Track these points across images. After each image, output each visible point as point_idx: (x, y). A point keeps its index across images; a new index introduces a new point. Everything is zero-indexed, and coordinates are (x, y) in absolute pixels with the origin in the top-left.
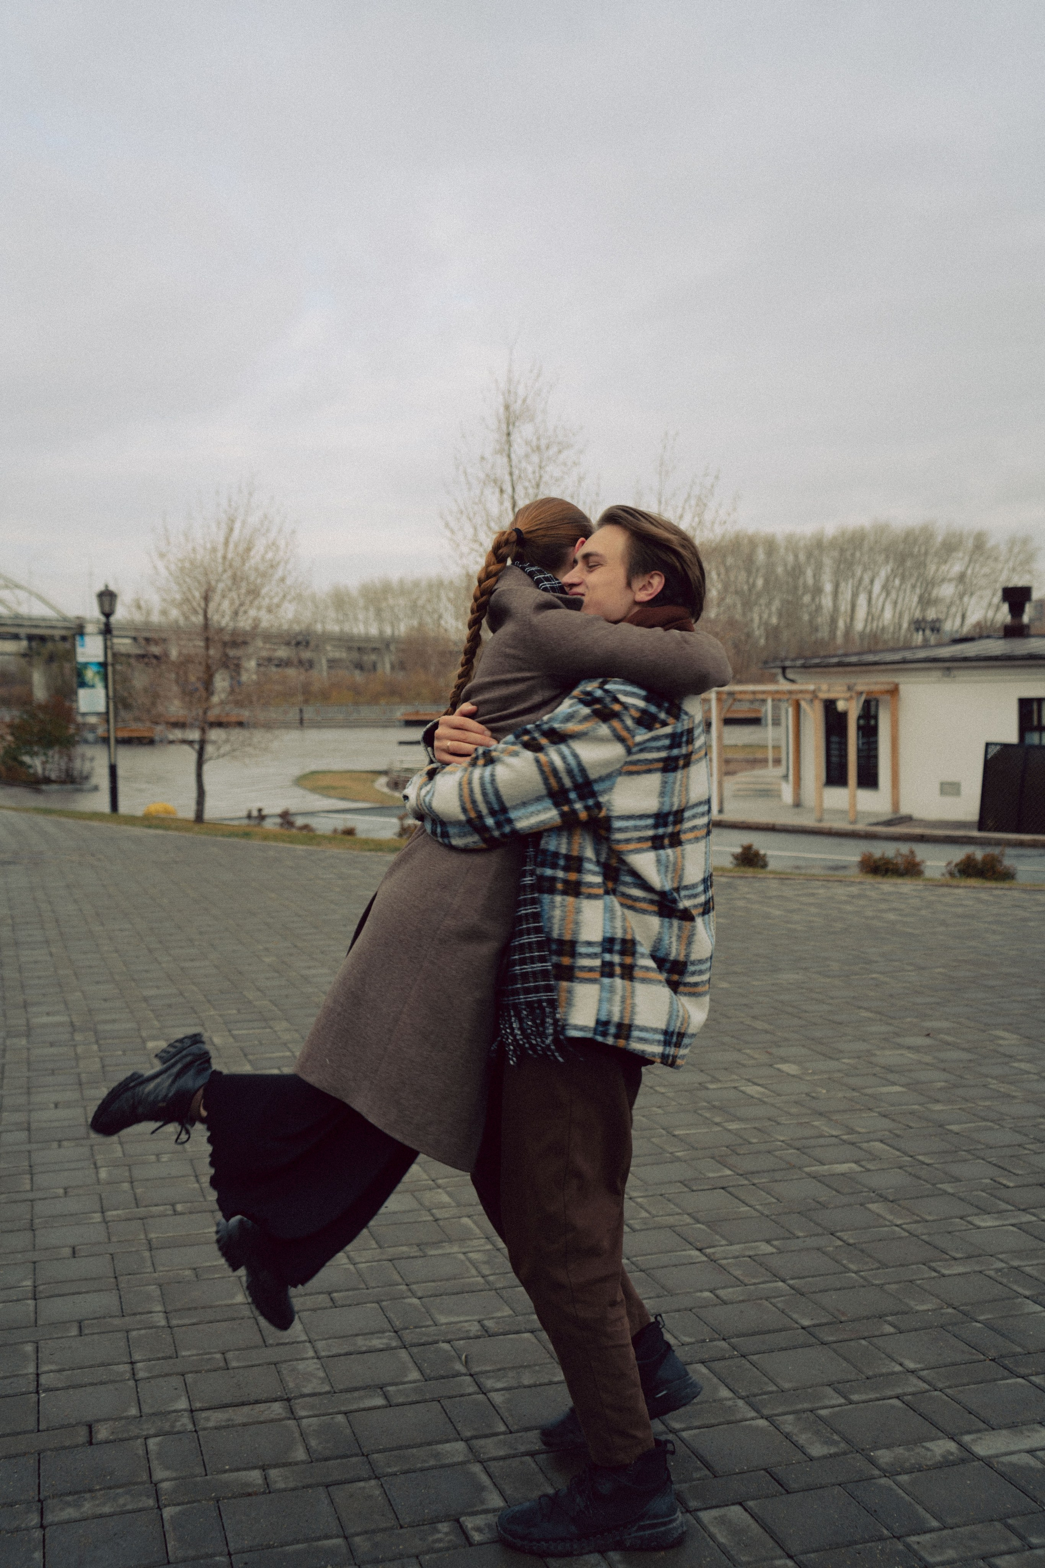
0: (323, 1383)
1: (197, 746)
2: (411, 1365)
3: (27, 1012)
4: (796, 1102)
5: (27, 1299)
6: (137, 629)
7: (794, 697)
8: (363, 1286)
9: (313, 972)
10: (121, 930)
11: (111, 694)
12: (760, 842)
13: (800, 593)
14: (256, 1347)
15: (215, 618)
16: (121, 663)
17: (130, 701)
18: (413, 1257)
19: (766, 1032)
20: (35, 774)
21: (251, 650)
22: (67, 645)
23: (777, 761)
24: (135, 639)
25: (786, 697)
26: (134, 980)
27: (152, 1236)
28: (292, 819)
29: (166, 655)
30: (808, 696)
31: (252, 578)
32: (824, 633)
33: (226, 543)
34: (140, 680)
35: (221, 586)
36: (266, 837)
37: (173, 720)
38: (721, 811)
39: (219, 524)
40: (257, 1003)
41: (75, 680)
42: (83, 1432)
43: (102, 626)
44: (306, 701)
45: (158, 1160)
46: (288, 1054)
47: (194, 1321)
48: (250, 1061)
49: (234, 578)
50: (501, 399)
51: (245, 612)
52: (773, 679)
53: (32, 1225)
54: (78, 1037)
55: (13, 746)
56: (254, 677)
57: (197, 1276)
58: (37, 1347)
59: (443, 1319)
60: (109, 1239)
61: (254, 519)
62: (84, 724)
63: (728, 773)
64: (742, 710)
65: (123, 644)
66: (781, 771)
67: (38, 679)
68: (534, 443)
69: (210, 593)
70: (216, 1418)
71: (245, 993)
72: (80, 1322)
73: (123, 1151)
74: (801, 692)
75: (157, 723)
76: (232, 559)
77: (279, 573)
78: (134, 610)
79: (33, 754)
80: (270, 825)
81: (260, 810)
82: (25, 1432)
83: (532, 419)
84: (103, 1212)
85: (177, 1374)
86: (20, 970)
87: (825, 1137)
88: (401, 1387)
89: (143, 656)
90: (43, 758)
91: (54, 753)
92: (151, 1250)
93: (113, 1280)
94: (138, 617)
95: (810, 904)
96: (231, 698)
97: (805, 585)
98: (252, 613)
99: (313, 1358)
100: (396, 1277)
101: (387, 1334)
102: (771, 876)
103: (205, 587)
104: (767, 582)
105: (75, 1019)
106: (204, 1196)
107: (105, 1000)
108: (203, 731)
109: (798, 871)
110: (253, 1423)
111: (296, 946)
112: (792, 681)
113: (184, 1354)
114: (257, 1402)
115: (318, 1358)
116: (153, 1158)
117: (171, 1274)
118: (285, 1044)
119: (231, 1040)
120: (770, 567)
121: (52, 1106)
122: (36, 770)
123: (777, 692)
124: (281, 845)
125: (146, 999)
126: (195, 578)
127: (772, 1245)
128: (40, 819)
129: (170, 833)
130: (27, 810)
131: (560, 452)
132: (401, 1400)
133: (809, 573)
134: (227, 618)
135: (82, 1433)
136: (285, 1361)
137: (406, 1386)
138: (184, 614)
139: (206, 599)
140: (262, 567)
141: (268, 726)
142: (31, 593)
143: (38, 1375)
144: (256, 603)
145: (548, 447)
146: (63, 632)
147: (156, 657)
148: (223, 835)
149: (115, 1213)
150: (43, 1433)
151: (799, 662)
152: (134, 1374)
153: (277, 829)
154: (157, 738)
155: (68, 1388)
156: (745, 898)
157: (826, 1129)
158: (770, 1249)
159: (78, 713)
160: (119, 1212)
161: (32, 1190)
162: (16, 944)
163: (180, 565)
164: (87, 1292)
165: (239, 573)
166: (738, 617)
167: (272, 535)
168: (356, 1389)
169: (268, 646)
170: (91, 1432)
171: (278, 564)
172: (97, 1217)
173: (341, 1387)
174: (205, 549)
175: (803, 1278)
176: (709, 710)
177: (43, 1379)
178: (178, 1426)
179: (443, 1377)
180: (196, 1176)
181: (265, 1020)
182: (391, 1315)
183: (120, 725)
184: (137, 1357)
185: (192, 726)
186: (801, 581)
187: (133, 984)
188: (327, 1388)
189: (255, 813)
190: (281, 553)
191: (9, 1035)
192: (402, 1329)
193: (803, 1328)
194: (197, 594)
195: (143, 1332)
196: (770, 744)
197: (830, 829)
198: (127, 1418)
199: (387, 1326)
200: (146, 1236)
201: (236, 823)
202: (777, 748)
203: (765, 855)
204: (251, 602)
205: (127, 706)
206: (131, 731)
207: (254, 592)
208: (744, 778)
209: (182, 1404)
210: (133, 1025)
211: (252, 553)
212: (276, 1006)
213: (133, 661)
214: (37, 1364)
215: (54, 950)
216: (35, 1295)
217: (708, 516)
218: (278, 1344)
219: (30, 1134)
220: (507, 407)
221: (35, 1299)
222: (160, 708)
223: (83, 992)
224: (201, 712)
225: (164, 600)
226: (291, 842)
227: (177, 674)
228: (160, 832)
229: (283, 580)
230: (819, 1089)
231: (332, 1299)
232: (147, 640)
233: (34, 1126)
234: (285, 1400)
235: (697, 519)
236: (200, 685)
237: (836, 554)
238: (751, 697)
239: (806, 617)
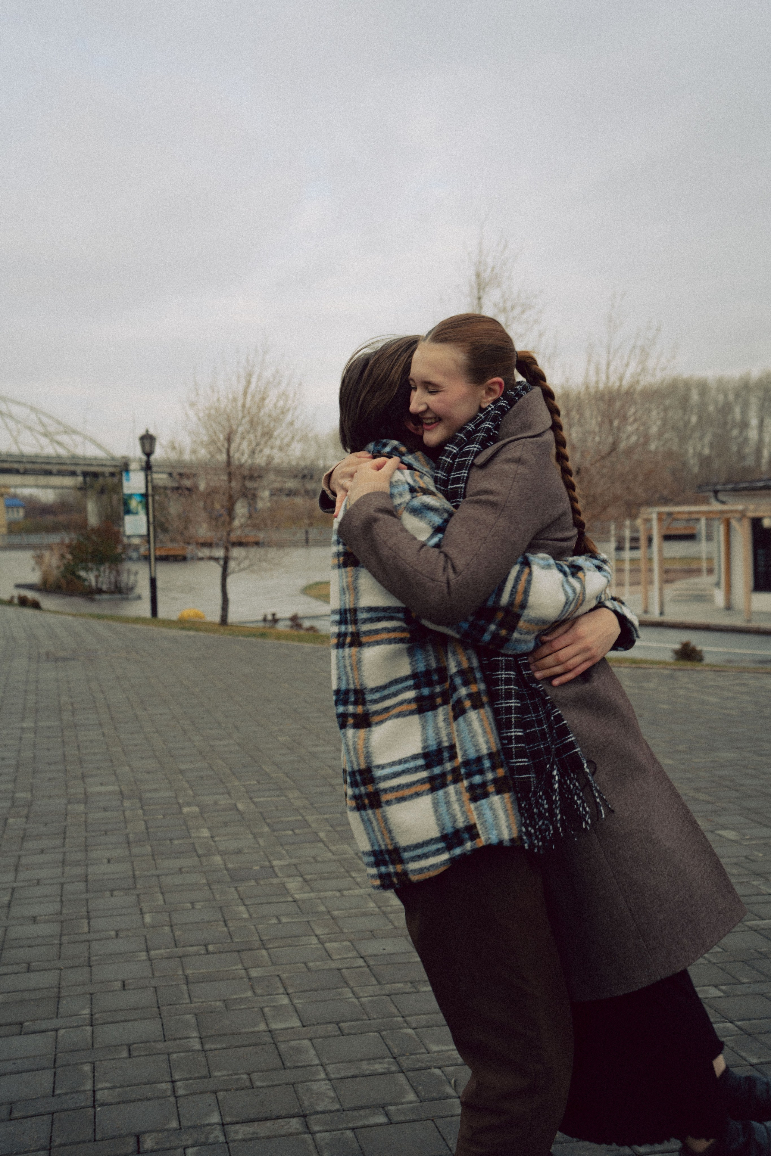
0: (333, 1102)
1: (222, 562)
2: (407, 1087)
3: (84, 783)
4: (735, 864)
5: (86, 1025)
6: (173, 467)
7: (726, 516)
8: (366, 1017)
9: (320, 749)
10: (161, 715)
11: (151, 519)
12: (697, 639)
13: (729, 427)
14: (276, 1069)
15: (236, 456)
16: (160, 495)
17: (167, 525)
18: (407, 993)
19: (708, 802)
20: (90, 586)
21: (265, 482)
22: (116, 480)
23: (710, 571)
24: (170, 474)
25: (718, 516)
26: (172, 756)
27: (189, 972)
28: (301, 621)
29: (197, 488)
30: (738, 515)
31: (266, 423)
32: (750, 462)
33: (245, 394)
34: (174, 508)
35: (241, 429)
36: (279, 636)
37: (202, 540)
38: (662, 613)
39: (238, 377)
40: (273, 775)
41: (122, 508)
42: (132, 1141)
43: (144, 464)
44: (311, 524)
45: (193, 907)
46: (300, 818)
47: (224, 1045)
48: (268, 825)
49: (251, 422)
50: (473, 269)
51: (261, 451)
52: (705, 501)
53: (89, 961)
54: (127, 804)
55: (72, 563)
56: (268, 504)
57: (226, 1008)
58: (94, 1067)
59: (434, 1048)
60: (153, 974)
61: (268, 374)
62: (130, 545)
63: (668, 581)
64: (679, 528)
65: (160, 478)
66: (713, 579)
67: (92, 509)
68: (501, 305)
69: (232, 437)
70: (242, 1131)
71: (264, 767)
72: (129, 1046)
73: (164, 900)
74: (731, 511)
75: (189, 543)
76: (250, 408)
77: (289, 418)
78: (169, 450)
79: (87, 570)
80: (282, 627)
81: (274, 615)
82: (84, 1142)
83: (499, 285)
84: (148, 952)
85: (211, 1092)
86: (78, 748)
87: (763, 895)
88: (400, 1107)
89: (177, 489)
90: (95, 573)
91: (105, 568)
92: (187, 984)
93: (157, 1009)
94: (173, 456)
95: (742, 693)
96: (249, 522)
97: (734, 420)
98: (267, 451)
99: (324, 1080)
100: (394, 1010)
101: (387, 1060)
102: (707, 668)
103: (227, 430)
104: (700, 419)
105: (123, 788)
106: (232, 939)
107: (149, 773)
108: (227, 549)
109: (730, 665)
110: (275, 1137)
111: (305, 728)
112: (723, 503)
113: (216, 1074)
114: (278, 1118)
115: (329, 1080)
116: (189, 905)
117: (204, 1004)
118: (297, 810)
119: (252, 806)
120: (703, 406)
121: (105, 861)
122: (90, 583)
123: (710, 512)
124: (292, 643)
125: (182, 772)
126: (219, 423)
127: (719, 990)
128: (95, 624)
129: (201, 634)
130: (82, 616)
131: (523, 312)
132: (401, 1118)
133: (737, 410)
134: (246, 456)
135: (131, 1143)
136: (302, 1082)
137: (404, 1106)
138: (210, 453)
139: (229, 440)
140: (274, 414)
141: (281, 545)
142: (85, 437)
143: (94, 1091)
144: (269, 443)
145: (513, 308)
146: (112, 469)
147: (188, 489)
148: (244, 636)
149: (157, 952)
150: (98, 1143)
151: (730, 486)
152: (174, 1091)
153: (288, 629)
154: (189, 556)
155: (119, 1103)
156: (685, 687)
157: (763, 888)
158: (719, 993)
159: (124, 535)
160: (161, 951)
161: (89, 932)
162: (75, 726)
163: (207, 412)
164: (135, 1020)
165: (255, 420)
166: (675, 448)
167: (283, 385)
168: (362, 1108)
169: (279, 479)
170: (138, 1142)
171: (288, 410)
172: (143, 956)
173: (349, 1106)
174: (228, 399)
175: (749, 1020)
176: (651, 528)
177: (99, 1095)
178: (212, 1138)
179: (435, 1099)
180: (225, 921)
181: (281, 789)
182: (390, 1043)
183: (158, 545)
184: (177, 1077)
185: (217, 545)
186: (730, 417)
187: (171, 759)
188: (337, 1106)
189: (270, 617)
190: (290, 402)
191: (70, 802)
192: (400, 1056)
193: (751, 1065)
194: (222, 437)
195: (182, 1054)
196: (704, 555)
197: (759, 628)
198: (168, 1130)
199: (387, 1053)
200: (184, 971)
201: (254, 625)
202: (710, 559)
203: (701, 651)
204: (266, 443)
205: (165, 530)
206: (169, 550)
207: (268, 434)
208: (682, 585)
209: (215, 1118)
210: (171, 793)
211: (267, 401)
212: (289, 777)
213: (169, 492)
214: (94, 1081)
215: (106, 731)
216: (92, 1022)
217: (651, 363)
218: (295, 1067)
219: (87, 885)
220: (478, 275)
221: (92, 1026)
222: (192, 531)
223: (129, 766)
224: (225, 534)
225: (195, 442)
226: (299, 641)
227: (205, 503)
228: (192, 633)
229: (292, 423)
230: (757, 853)
231: (339, 1028)
232: (181, 475)
233: (90, 878)
234: (301, 1116)
235: (640, 367)
236: (224, 512)
237: (761, 393)
238: (686, 516)
239: (734, 448)
